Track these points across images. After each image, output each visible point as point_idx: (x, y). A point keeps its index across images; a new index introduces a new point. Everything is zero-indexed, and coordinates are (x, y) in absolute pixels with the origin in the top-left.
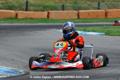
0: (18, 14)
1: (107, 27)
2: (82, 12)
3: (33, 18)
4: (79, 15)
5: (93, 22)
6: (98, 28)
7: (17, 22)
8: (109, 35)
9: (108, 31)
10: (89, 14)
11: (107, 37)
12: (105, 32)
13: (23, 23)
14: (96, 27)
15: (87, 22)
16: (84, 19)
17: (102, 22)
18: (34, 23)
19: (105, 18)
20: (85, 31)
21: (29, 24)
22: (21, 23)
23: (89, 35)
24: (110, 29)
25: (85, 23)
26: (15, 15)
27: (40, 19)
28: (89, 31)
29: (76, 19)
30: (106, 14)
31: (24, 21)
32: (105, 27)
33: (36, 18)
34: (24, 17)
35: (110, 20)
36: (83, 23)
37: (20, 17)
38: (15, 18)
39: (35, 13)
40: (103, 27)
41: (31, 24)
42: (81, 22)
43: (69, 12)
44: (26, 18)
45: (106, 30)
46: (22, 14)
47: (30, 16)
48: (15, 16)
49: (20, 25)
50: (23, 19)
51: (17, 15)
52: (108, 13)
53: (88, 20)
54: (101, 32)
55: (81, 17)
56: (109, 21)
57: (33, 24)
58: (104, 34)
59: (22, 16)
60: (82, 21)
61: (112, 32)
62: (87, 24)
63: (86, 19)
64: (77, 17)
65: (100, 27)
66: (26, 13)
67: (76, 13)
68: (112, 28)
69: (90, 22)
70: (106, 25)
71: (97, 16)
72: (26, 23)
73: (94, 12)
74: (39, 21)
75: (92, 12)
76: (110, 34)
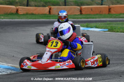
0: (19, 9)
1: (111, 23)
2: (85, 8)
3: (35, 13)
4: (82, 11)
5: (96, 18)
6: (102, 24)
7: (18, 17)
8: (112, 32)
9: (112, 27)
10: (92, 10)
11: (110, 33)
12: (108, 29)
13: (24, 19)
14: (99, 23)
15: (90, 18)
16: (87, 15)
17: (105, 18)
18: (36, 19)
19: (109, 13)
20: (87, 27)
21: (30, 20)
22: (22, 19)
23: (91, 31)
24: (114, 25)
25: (88, 18)
26: (16, 10)
27: (42, 15)
28: (92, 28)
29: (79, 15)
30: (110, 9)
31: (25, 17)
32: (108, 23)
33: (37, 14)
34: (25, 13)
35: (114, 15)
36: (86, 19)
37: (20, 12)
38: (16, 14)
39: (36, 9)
40: (106, 23)
41: (32, 20)
42: (84, 18)
43: (71, 8)
44: (27, 14)
45: (109, 26)
46: (23, 10)
47: (32, 12)
48: (16, 12)
49: (20, 21)
50: (24, 14)
51: (17, 10)
52: (112, 9)
53: (91, 16)
54: (104, 29)
55: (83, 12)
56: (113, 17)
57: (34, 20)
58: (107, 30)
59: (23, 11)
60: (84, 16)
61: (115, 29)
62: (89, 19)
63: (89, 15)
64: (79, 13)
65: (103, 23)
66: (27, 9)
67: (78, 9)
68: (115, 24)
69: (93, 18)
70: (110, 21)
71: (100, 12)
72: (27, 19)
73: (97, 7)
74: (40, 17)
75: (95, 8)
76: (113, 30)
